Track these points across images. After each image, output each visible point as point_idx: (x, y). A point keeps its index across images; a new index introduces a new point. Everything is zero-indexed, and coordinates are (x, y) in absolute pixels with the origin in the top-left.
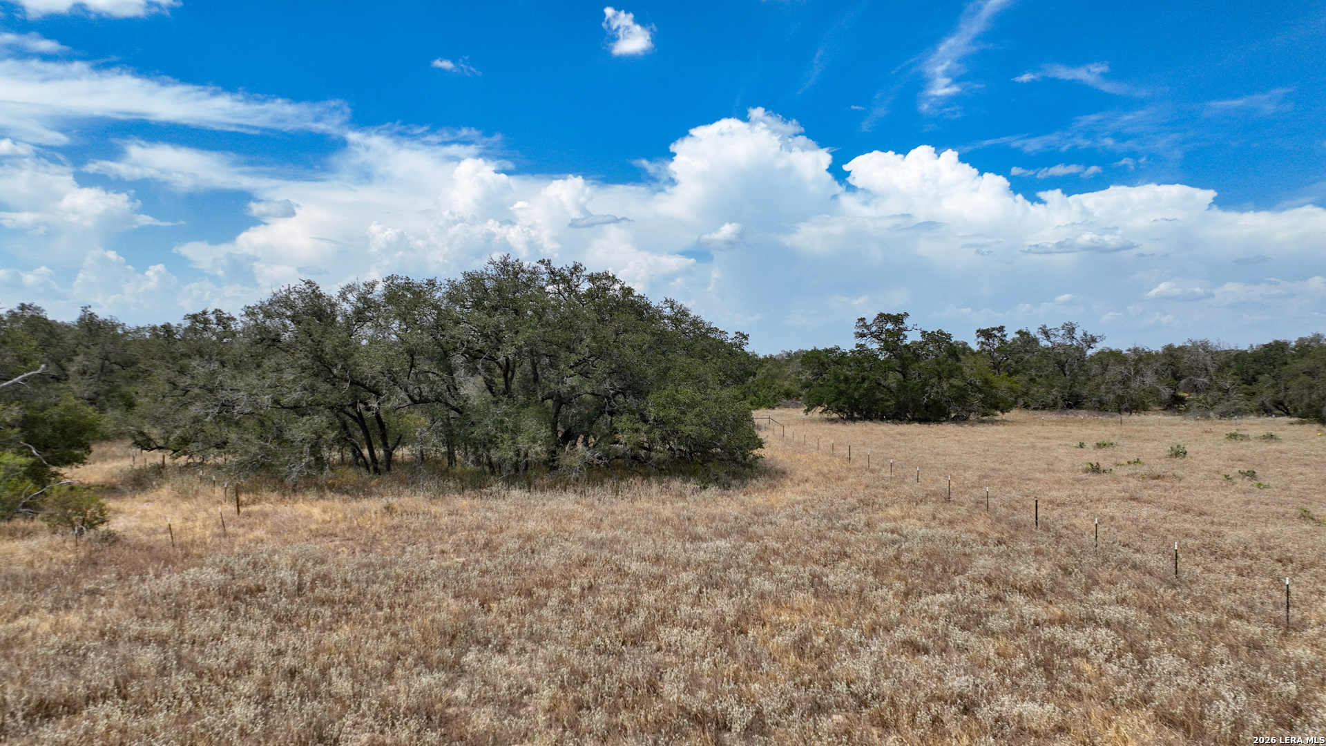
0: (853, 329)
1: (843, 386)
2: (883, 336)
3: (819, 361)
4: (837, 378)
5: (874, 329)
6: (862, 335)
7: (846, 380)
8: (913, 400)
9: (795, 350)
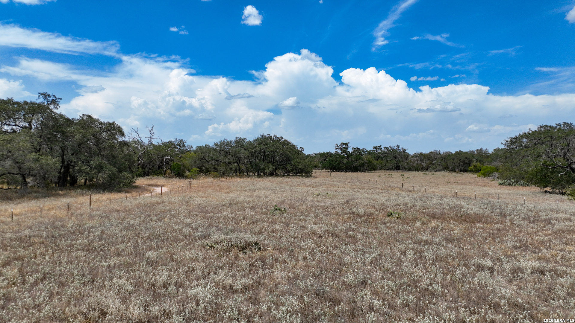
0: (334, 147)
1: (331, 162)
2: (342, 149)
3: (324, 156)
4: (330, 160)
5: (340, 147)
6: (337, 149)
7: (332, 161)
8: (350, 166)
9: (317, 153)
